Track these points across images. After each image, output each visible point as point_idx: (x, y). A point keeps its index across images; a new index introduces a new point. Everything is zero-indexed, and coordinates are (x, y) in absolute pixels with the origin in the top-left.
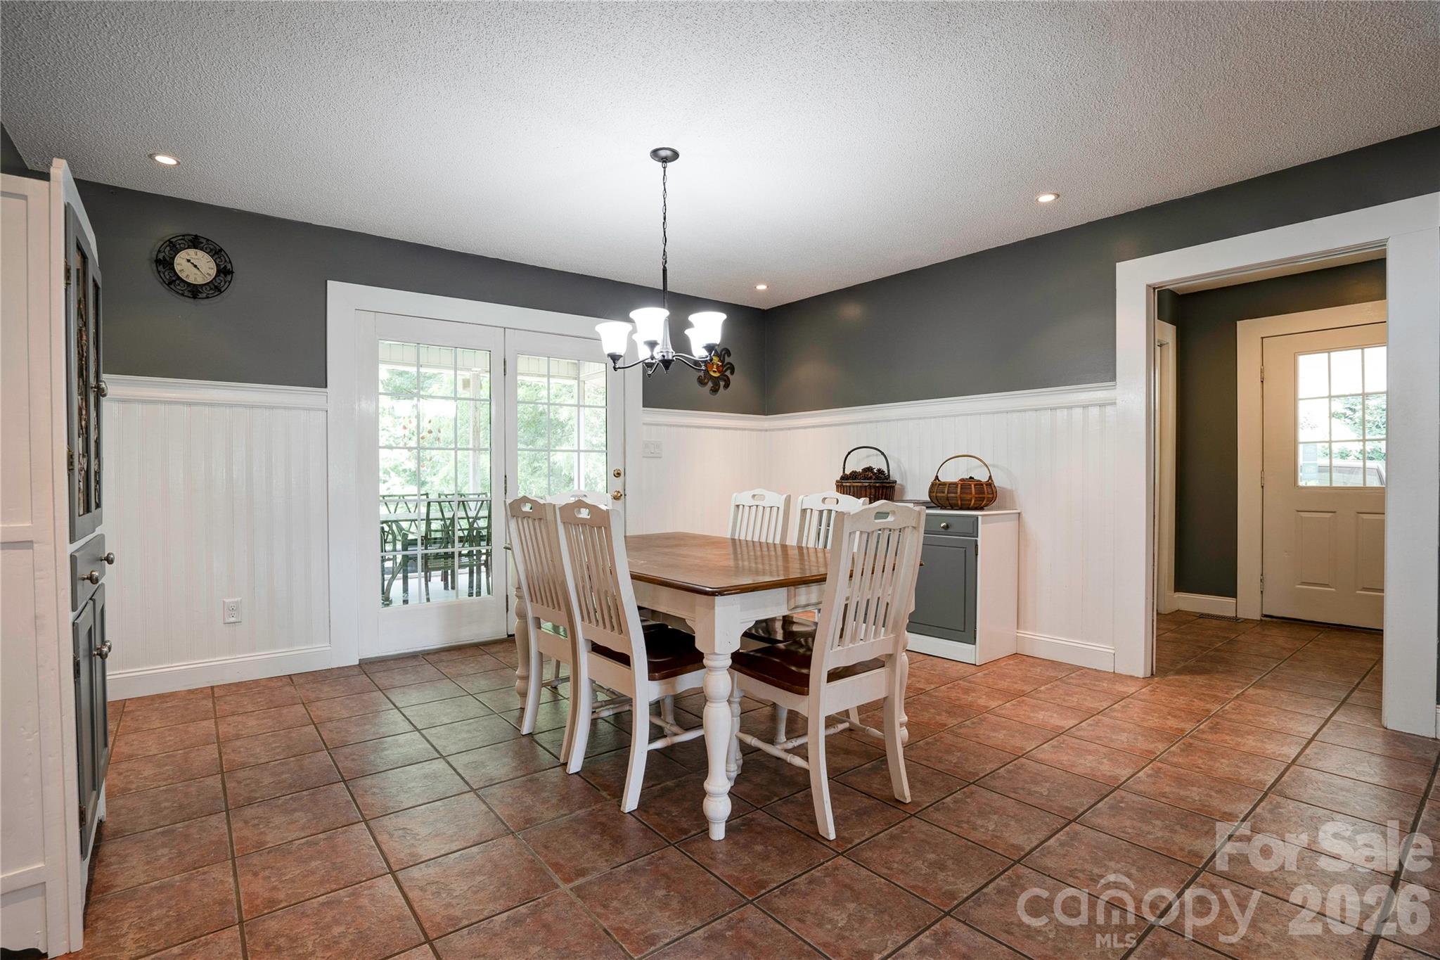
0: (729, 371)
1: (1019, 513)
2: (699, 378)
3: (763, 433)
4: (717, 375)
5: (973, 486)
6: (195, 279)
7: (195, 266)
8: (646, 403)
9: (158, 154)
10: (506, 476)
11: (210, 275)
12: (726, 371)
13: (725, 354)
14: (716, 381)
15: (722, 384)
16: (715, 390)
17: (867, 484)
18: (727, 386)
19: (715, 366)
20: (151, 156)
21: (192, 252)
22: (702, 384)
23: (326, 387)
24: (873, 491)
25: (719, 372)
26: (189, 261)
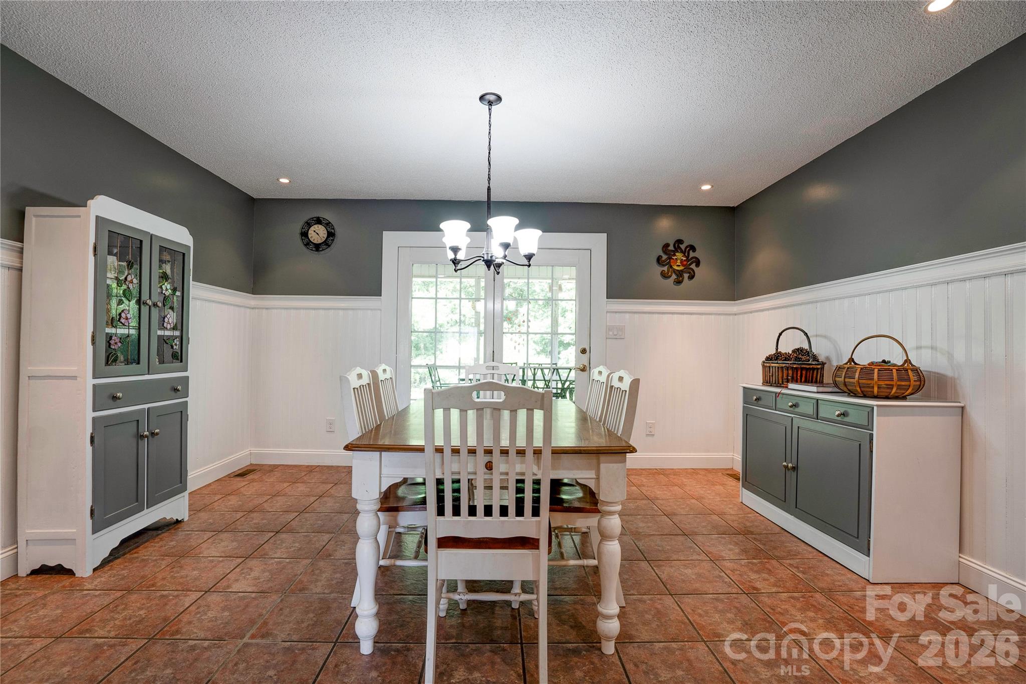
0: (694, 264)
1: (963, 408)
2: (662, 272)
3: (731, 317)
4: (681, 268)
5: (876, 371)
6: (318, 241)
7: (317, 234)
8: (610, 296)
9: (281, 178)
10: (493, 352)
11: (324, 237)
12: (691, 264)
13: (689, 250)
14: (680, 274)
15: (686, 276)
16: (678, 282)
17: (784, 365)
18: (691, 277)
19: (679, 261)
20: (278, 180)
21: (316, 226)
22: (666, 277)
23: (381, 296)
24: (790, 372)
25: (683, 265)
26: (314, 231)
